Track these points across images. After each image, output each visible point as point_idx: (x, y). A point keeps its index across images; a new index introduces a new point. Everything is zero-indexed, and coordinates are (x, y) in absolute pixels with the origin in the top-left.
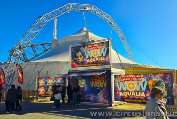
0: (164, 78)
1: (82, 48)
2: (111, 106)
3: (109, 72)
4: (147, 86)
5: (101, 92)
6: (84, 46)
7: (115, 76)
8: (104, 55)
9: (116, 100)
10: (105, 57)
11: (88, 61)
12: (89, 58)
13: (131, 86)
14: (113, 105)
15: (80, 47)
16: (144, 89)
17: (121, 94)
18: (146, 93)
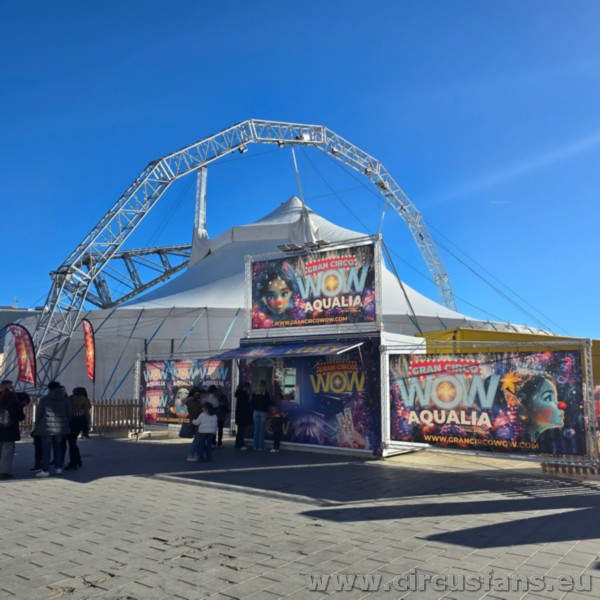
0: (553, 367)
1: (287, 266)
2: (378, 455)
3: (373, 346)
4: (500, 394)
5: (348, 412)
6: (293, 260)
7: (393, 358)
8: (360, 288)
9: (395, 436)
10: (363, 296)
11: (308, 307)
12: (312, 299)
13: (446, 392)
14: (385, 453)
15: (280, 262)
16: (488, 402)
17: (412, 418)
18: (493, 415)
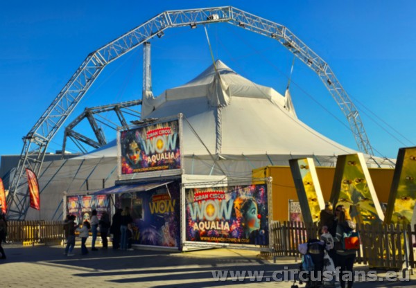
0: (256, 194)
1: (138, 134)
2: (180, 250)
3: (176, 183)
4: (233, 211)
5: (167, 224)
6: (140, 130)
7: (187, 190)
8: (173, 147)
9: (188, 239)
10: (175, 152)
11: (149, 160)
12: (151, 155)
13: (210, 210)
14: (185, 249)
16: (228, 216)
17: (195, 227)
18: (231, 223)
